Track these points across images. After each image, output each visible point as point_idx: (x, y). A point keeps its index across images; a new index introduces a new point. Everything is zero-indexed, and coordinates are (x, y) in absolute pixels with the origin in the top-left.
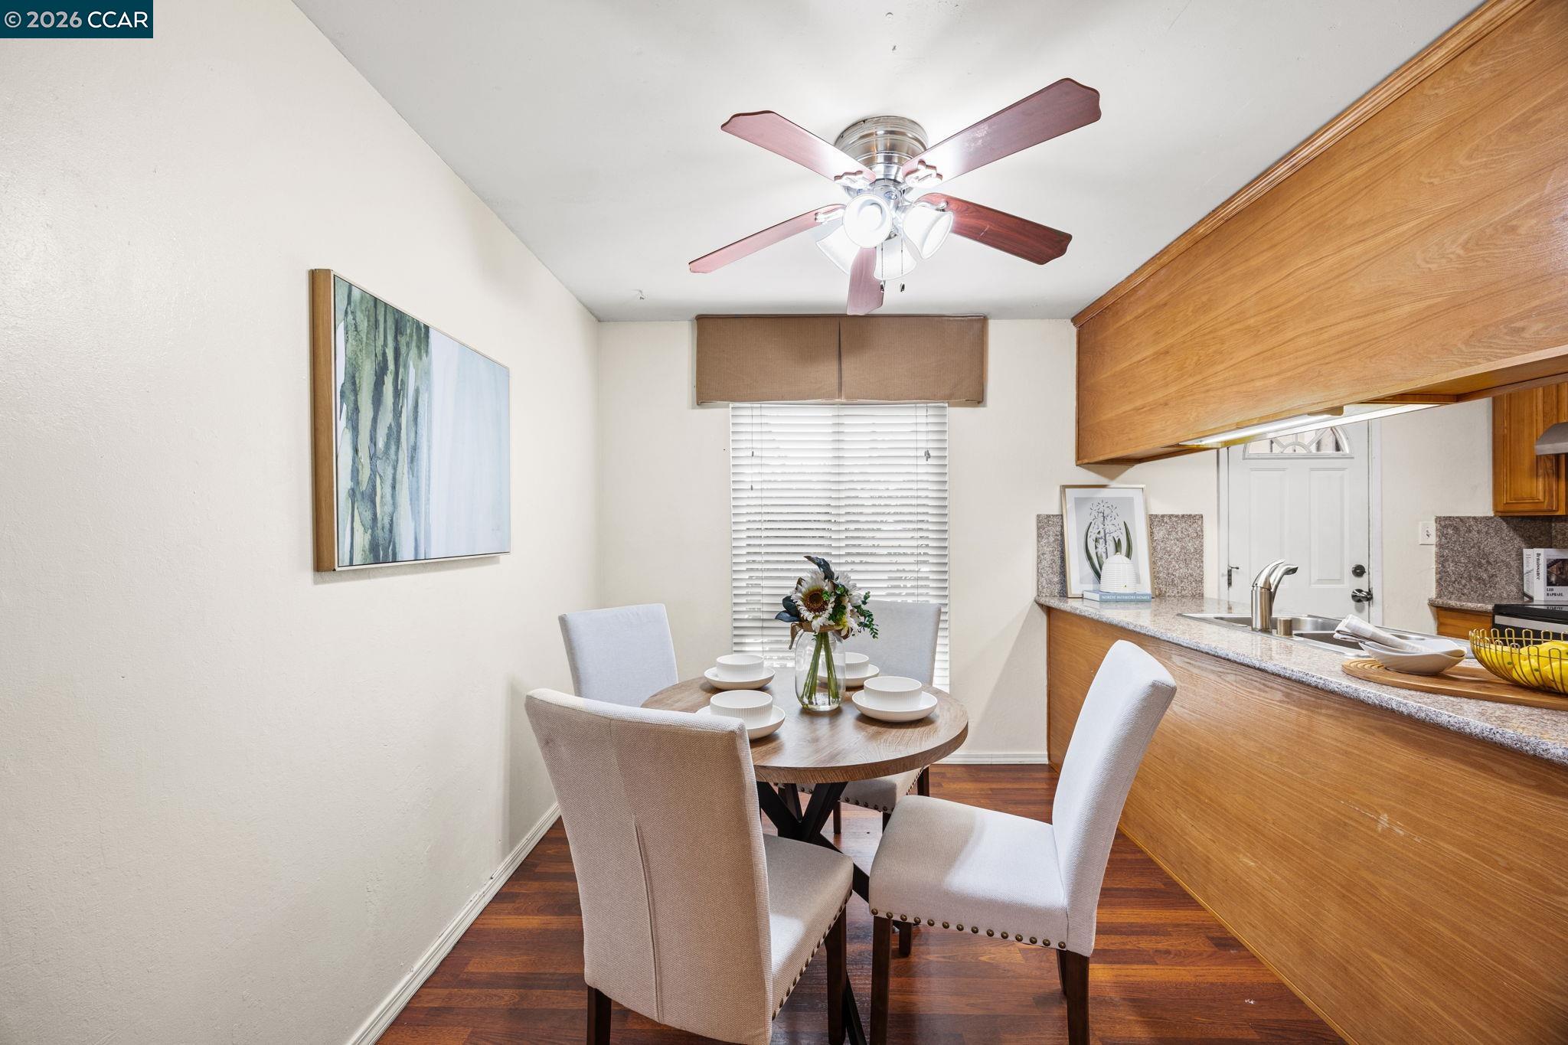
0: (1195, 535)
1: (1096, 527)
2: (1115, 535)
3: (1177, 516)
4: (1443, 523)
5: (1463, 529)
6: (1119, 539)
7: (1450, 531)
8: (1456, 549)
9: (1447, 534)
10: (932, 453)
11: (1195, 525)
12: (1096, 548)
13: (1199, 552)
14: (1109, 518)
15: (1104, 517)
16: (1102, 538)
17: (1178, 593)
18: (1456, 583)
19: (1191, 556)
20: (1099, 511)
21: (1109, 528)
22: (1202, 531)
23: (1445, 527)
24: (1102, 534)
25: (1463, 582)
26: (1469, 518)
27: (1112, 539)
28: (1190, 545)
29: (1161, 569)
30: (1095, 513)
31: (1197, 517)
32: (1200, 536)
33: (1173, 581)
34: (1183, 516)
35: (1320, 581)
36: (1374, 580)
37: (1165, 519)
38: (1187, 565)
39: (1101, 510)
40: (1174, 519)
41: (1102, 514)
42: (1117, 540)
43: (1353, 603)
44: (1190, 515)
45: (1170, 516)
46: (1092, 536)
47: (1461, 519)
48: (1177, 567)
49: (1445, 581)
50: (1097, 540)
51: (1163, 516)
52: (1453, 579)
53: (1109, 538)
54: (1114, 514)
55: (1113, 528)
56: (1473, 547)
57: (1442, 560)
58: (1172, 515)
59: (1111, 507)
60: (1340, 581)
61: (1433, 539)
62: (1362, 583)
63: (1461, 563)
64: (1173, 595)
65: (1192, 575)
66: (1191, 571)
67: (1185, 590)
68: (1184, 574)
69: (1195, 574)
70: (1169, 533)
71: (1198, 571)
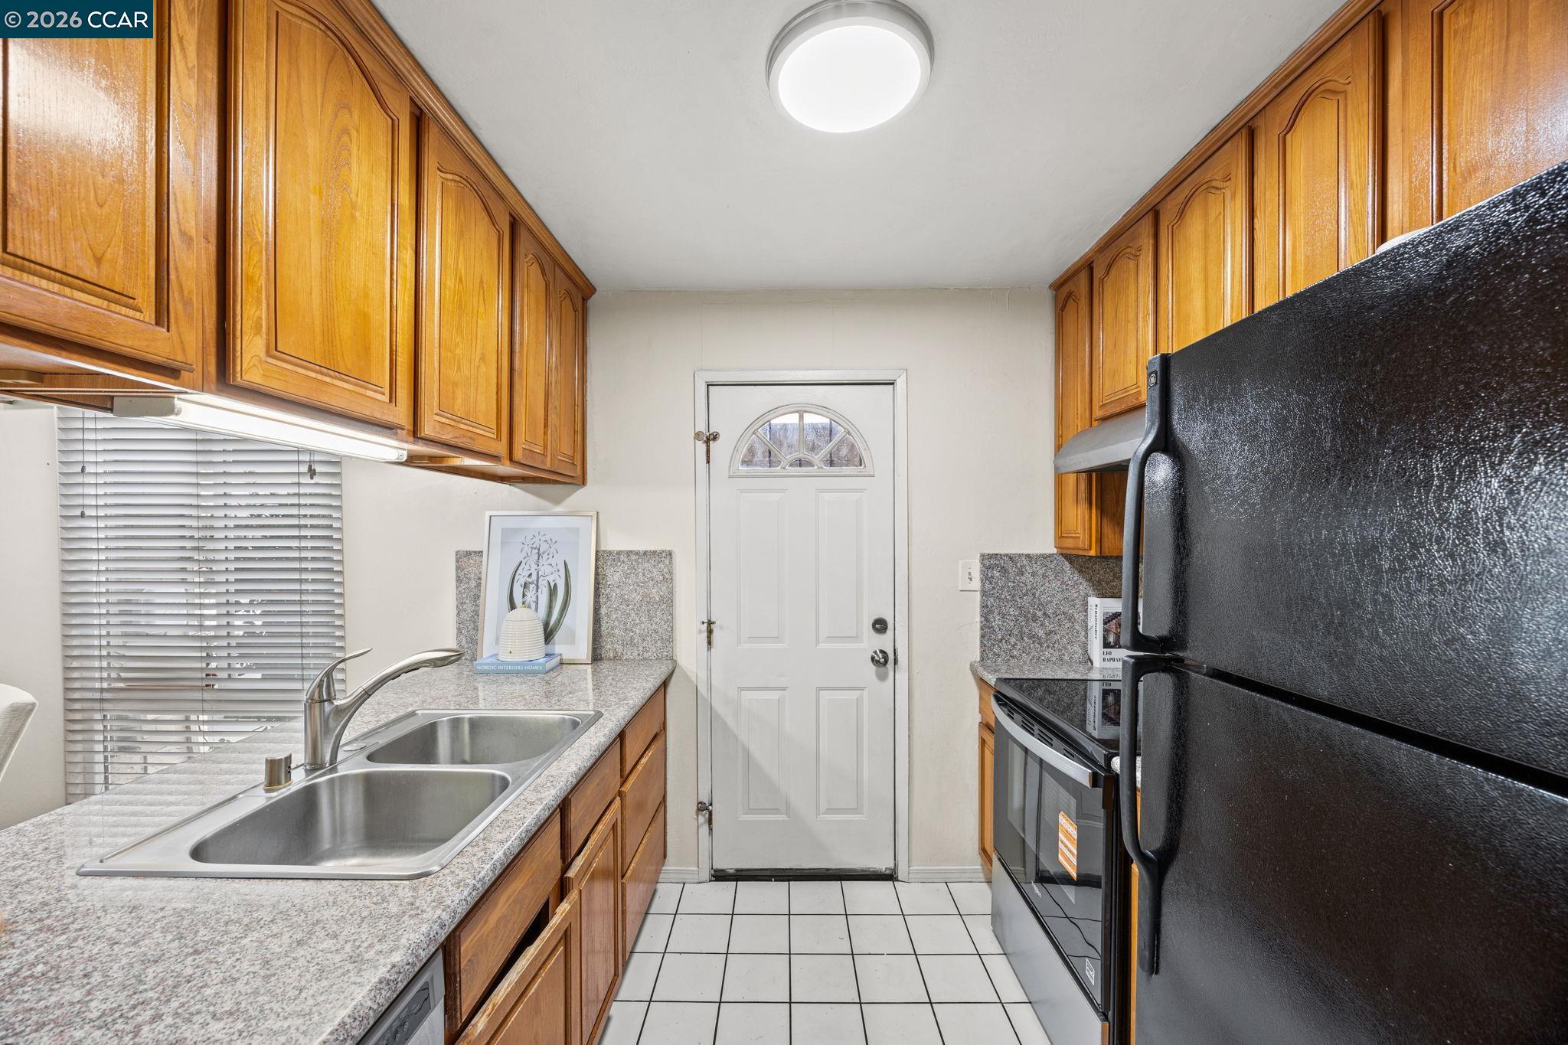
0: (661, 578)
1: (527, 567)
2: (551, 578)
3: (637, 553)
4: (987, 563)
5: (1013, 570)
6: (555, 584)
7: (997, 574)
8: (1003, 597)
9: (992, 577)
10: (318, 468)
11: (661, 565)
12: (524, 595)
13: (669, 601)
14: (545, 556)
15: (539, 555)
16: (532, 583)
17: (639, 655)
18: (1004, 641)
19: (656, 606)
20: (534, 546)
21: (545, 569)
22: (671, 573)
23: (990, 567)
24: (534, 577)
25: (1013, 640)
26: (1020, 555)
27: (547, 585)
28: (654, 591)
29: (616, 623)
30: (527, 549)
31: (664, 555)
32: (668, 579)
33: (632, 640)
34: (645, 553)
35: (831, 638)
36: (898, 639)
37: (622, 558)
38: (650, 618)
39: (536, 545)
40: (634, 557)
41: (536, 551)
42: (552, 585)
43: (873, 668)
44: (655, 552)
45: (629, 553)
46: (521, 579)
47: (1011, 557)
48: (638, 621)
49: (989, 639)
50: (526, 586)
51: (619, 553)
52: (1000, 637)
53: (543, 583)
54: (553, 550)
55: (549, 570)
56: (1026, 594)
57: (986, 612)
58: (631, 551)
59: (549, 541)
60: (856, 638)
61: (976, 584)
62: (884, 642)
63: (1010, 615)
64: (632, 657)
65: (656, 632)
66: (654, 627)
67: (648, 652)
68: (646, 631)
69: (660, 630)
70: (627, 575)
71: (665, 627)
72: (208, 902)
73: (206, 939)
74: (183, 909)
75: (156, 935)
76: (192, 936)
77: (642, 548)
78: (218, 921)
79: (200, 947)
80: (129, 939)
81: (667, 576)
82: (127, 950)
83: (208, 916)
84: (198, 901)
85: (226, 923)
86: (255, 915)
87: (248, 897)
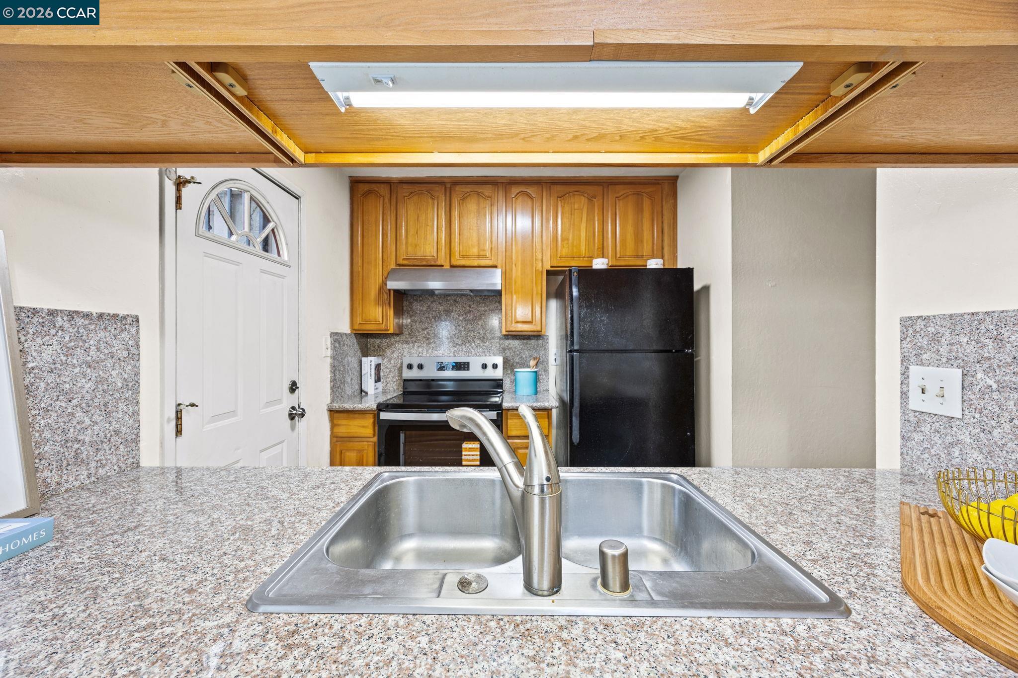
0: (125, 354)
3: (87, 316)
4: (333, 338)
8: (339, 359)
11: (125, 335)
13: (133, 385)
19: (117, 395)
22: (138, 347)
23: (336, 341)
25: (343, 385)
28: (114, 373)
31: (129, 320)
32: (133, 356)
34: (101, 316)
37: (58, 321)
38: (108, 415)
40: (80, 321)
43: (288, 422)
44: (115, 316)
45: (72, 315)
47: (341, 335)
49: (335, 387)
51: (55, 313)
52: (339, 385)
56: (345, 358)
57: (333, 368)
58: (77, 312)
61: (330, 352)
62: (293, 400)
64: (77, 484)
65: (117, 433)
66: (115, 425)
67: (103, 466)
68: (102, 434)
69: (123, 429)
70: (69, 352)
71: (131, 422)
72: (768, 521)
73: (780, 507)
74: (782, 525)
75: (801, 521)
76: (785, 511)
77: (95, 310)
78: (770, 510)
79: (785, 505)
80: (816, 527)
81: (133, 351)
82: (818, 523)
83: (772, 515)
84: (772, 525)
85: (767, 507)
86: (753, 503)
87: (748, 511)
